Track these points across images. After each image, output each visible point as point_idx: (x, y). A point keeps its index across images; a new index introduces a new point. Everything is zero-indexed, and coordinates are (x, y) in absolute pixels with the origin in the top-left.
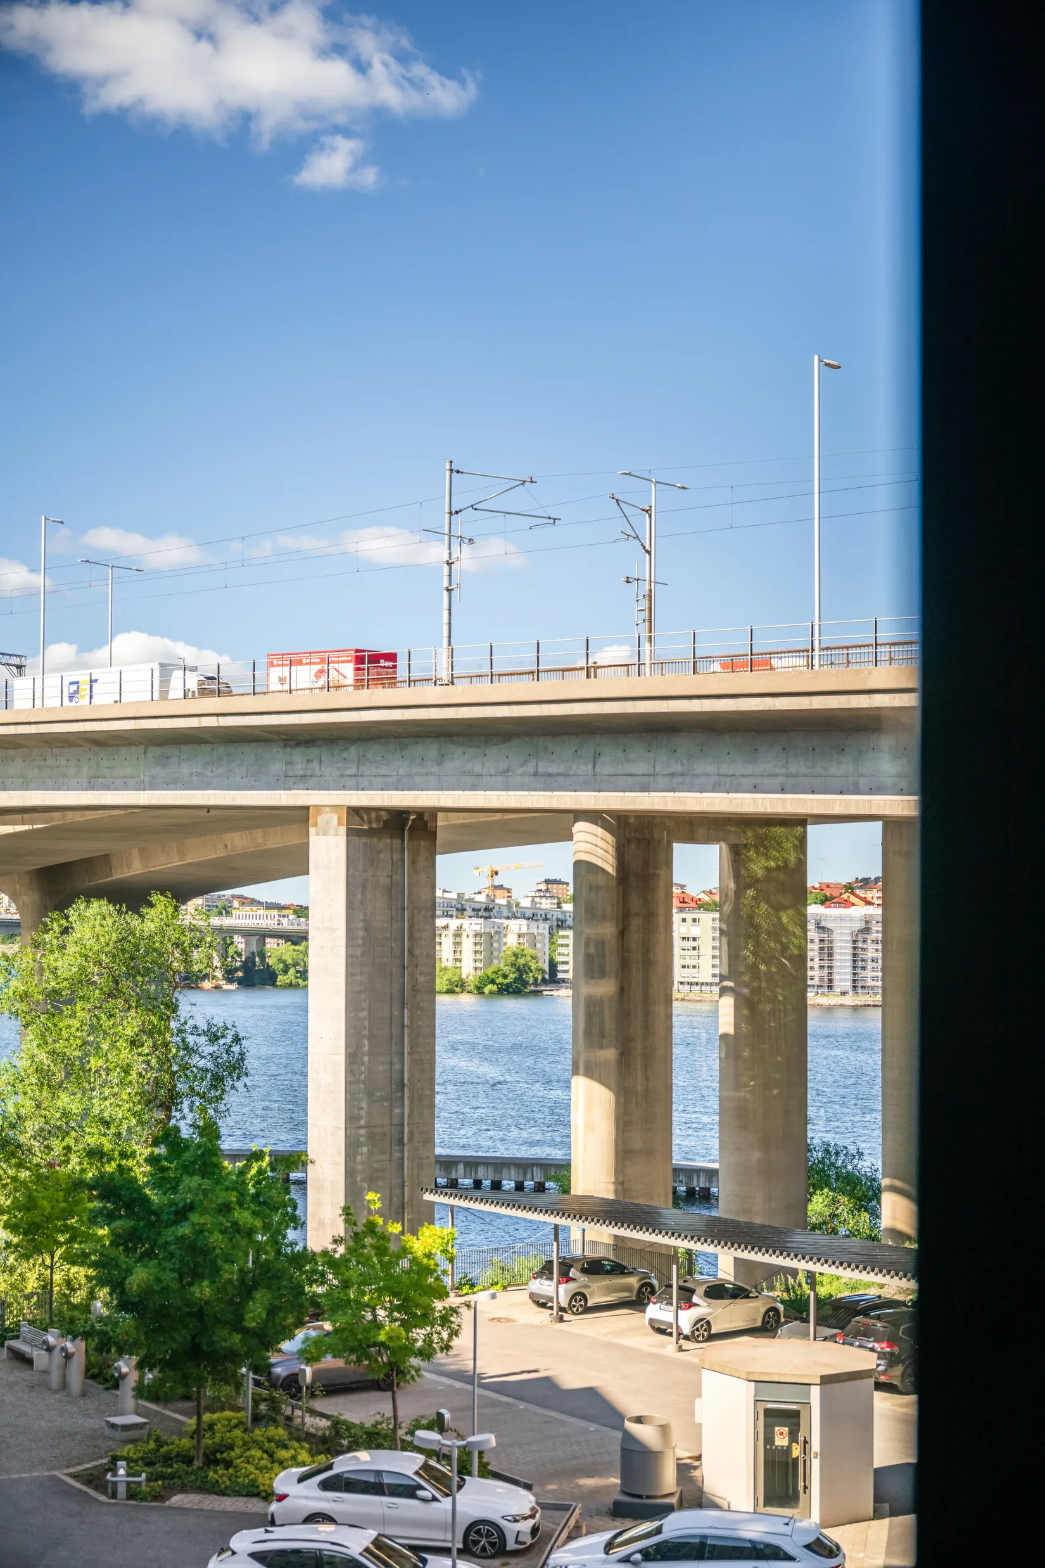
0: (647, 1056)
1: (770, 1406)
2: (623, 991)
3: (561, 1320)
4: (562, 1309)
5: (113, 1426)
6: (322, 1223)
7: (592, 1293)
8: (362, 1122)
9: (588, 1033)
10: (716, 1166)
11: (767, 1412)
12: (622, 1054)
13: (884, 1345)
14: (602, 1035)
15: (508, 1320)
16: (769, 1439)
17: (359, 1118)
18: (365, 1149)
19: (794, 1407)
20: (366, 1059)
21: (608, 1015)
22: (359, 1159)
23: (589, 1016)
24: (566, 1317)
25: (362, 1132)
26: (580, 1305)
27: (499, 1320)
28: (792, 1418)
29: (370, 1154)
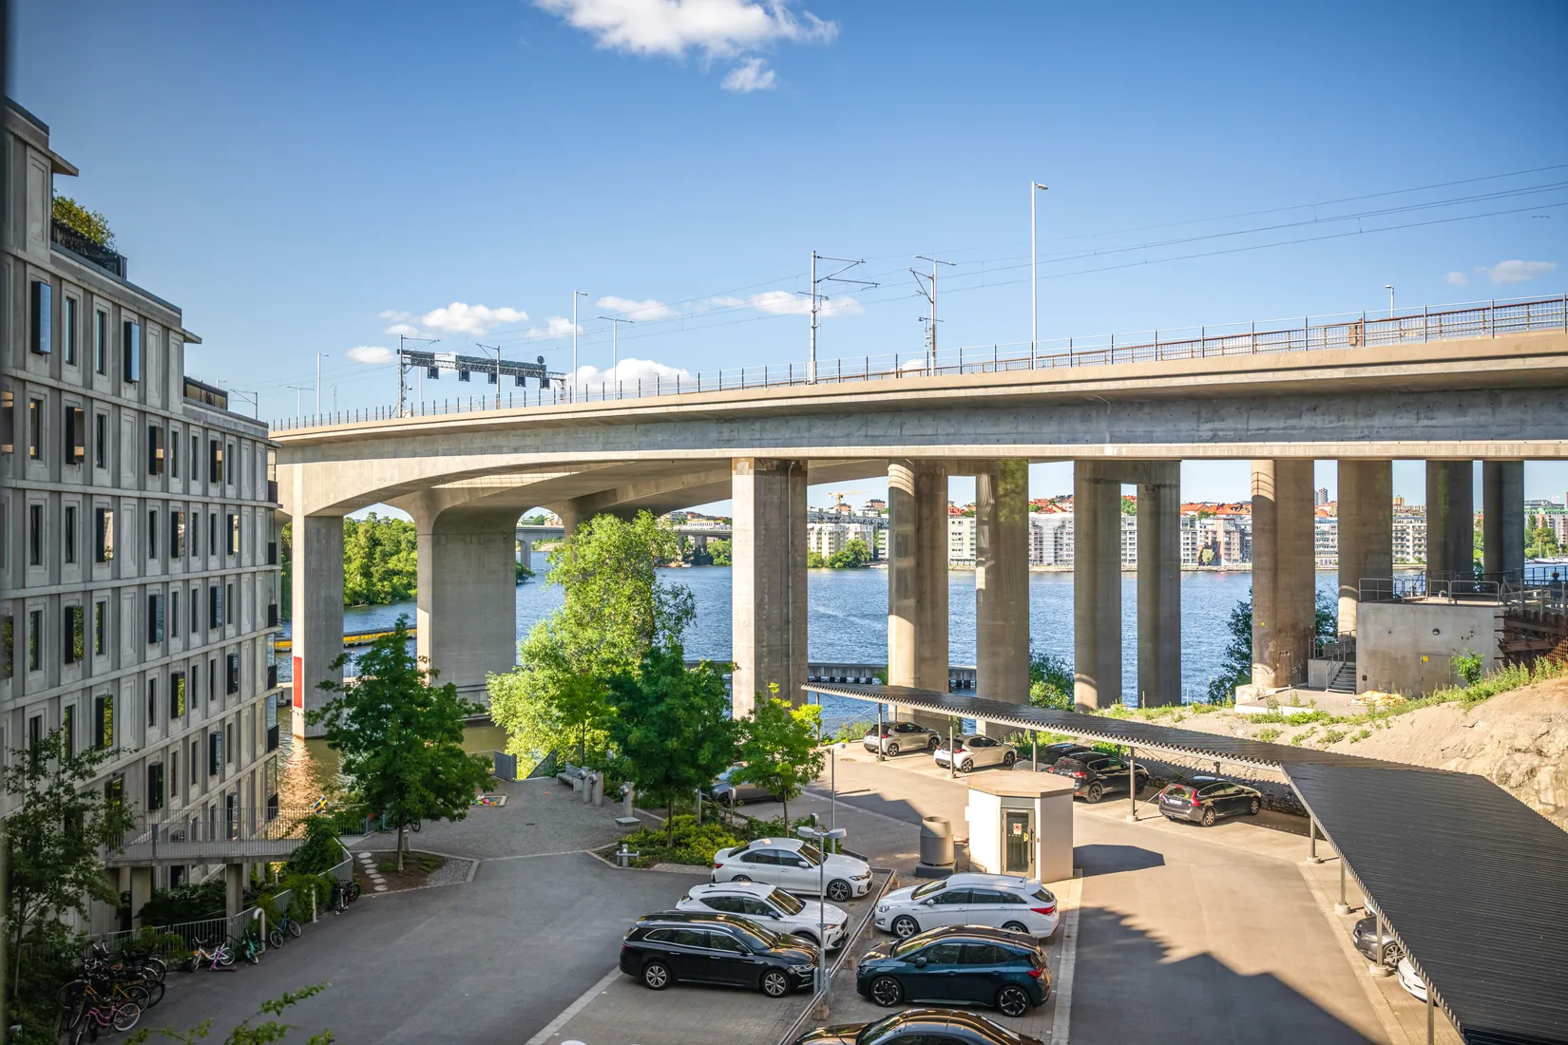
0: (934, 604)
1: (1010, 811)
2: (919, 564)
3: (883, 760)
4: (884, 753)
5: (620, 823)
6: (741, 703)
7: (902, 744)
8: (765, 644)
9: (898, 590)
10: (975, 667)
11: (1009, 814)
12: (918, 602)
13: (1078, 774)
14: (906, 590)
15: (852, 760)
16: (1010, 831)
17: (763, 641)
18: (766, 660)
19: (1025, 811)
20: (766, 607)
21: (910, 579)
22: (763, 665)
23: (899, 580)
24: (886, 758)
25: (764, 649)
26: (895, 751)
27: (846, 760)
28: (1024, 818)
29: (769, 663)
